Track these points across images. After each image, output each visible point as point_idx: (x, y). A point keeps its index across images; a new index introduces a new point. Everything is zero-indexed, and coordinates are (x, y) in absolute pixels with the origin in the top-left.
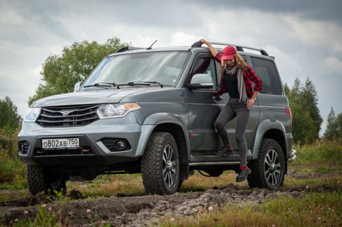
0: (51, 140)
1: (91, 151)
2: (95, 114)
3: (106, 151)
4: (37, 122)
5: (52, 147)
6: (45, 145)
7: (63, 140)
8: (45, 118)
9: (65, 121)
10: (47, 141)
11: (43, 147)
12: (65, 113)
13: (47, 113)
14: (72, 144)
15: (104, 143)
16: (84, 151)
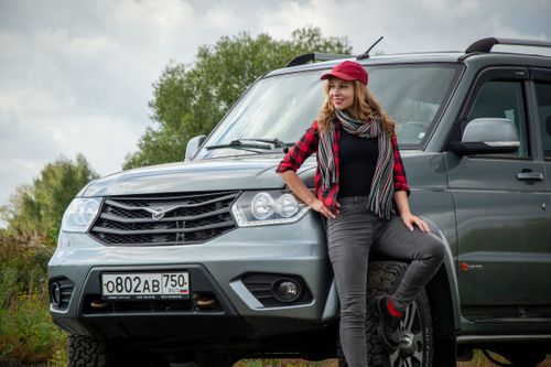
0: (124, 277)
1: (217, 305)
2: (228, 214)
3: (253, 304)
4: (91, 232)
5: (124, 293)
6: (110, 288)
7: (150, 277)
8: (111, 224)
9: (157, 230)
10: (113, 278)
11: (105, 292)
12: (157, 211)
13: (116, 211)
14: (173, 288)
15: (246, 285)
16: (200, 303)
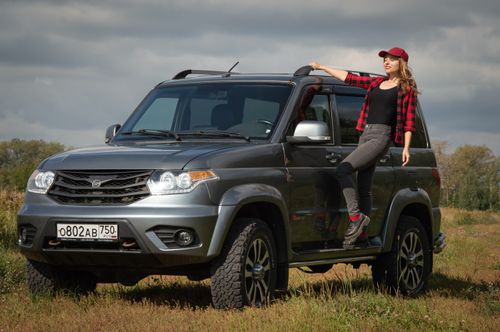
0: (72, 226)
1: (137, 246)
2: (144, 186)
3: (161, 246)
4: (49, 194)
5: (72, 236)
6: (62, 233)
7: (90, 227)
8: (63, 189)
9: (96, 194)
10: (65, 226)
11: (59, 236)
12: (96, 183)
13: (66, 180)
14: (106, 234)
15: (157, 234)
16: (125, 245)
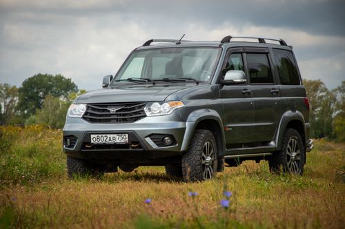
0: (100, 136)
1: (140, 147)
2: (143, 111)
3: (155, 146)
4: (83, 118)
5: (100, 142)
6: (94, 139)
7: (112, 136)
8: (91, 114)
9: (112, 117)
10: (96, 136)
11: (92, 142)
12: (113, 110)
13: (93, 109)
14: (119, 140)
15: (151, 139)
16: (132, 146)
